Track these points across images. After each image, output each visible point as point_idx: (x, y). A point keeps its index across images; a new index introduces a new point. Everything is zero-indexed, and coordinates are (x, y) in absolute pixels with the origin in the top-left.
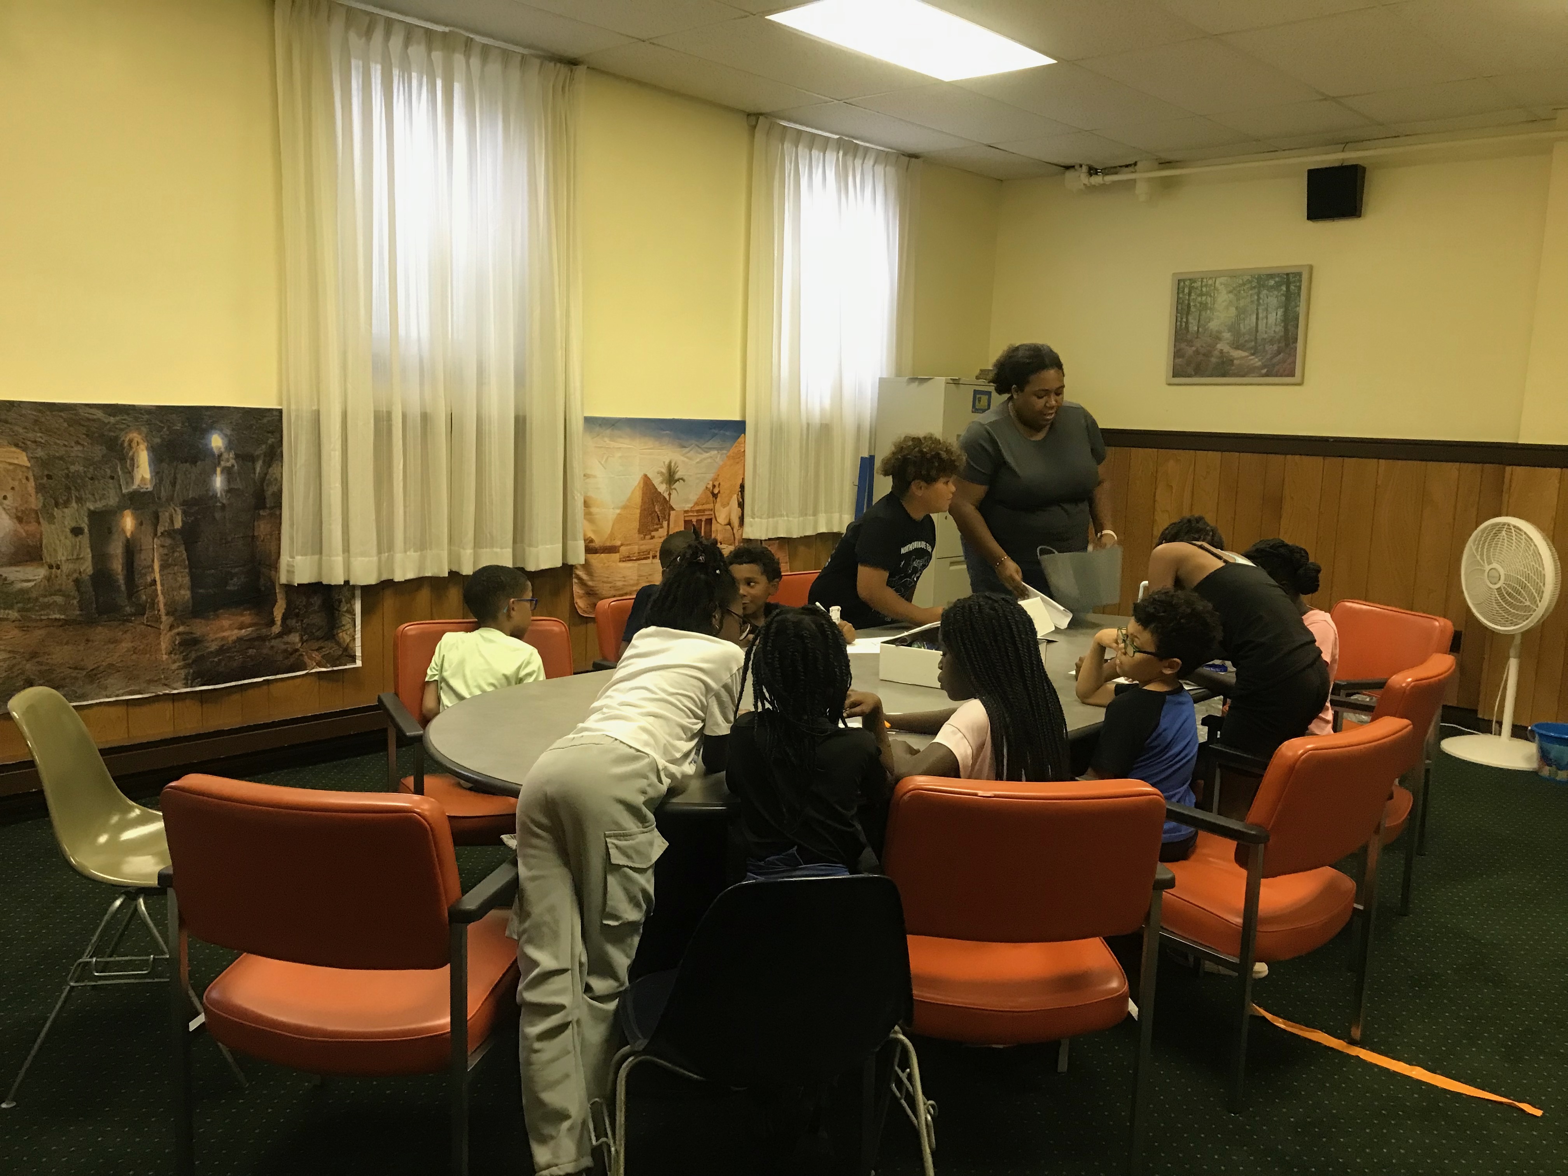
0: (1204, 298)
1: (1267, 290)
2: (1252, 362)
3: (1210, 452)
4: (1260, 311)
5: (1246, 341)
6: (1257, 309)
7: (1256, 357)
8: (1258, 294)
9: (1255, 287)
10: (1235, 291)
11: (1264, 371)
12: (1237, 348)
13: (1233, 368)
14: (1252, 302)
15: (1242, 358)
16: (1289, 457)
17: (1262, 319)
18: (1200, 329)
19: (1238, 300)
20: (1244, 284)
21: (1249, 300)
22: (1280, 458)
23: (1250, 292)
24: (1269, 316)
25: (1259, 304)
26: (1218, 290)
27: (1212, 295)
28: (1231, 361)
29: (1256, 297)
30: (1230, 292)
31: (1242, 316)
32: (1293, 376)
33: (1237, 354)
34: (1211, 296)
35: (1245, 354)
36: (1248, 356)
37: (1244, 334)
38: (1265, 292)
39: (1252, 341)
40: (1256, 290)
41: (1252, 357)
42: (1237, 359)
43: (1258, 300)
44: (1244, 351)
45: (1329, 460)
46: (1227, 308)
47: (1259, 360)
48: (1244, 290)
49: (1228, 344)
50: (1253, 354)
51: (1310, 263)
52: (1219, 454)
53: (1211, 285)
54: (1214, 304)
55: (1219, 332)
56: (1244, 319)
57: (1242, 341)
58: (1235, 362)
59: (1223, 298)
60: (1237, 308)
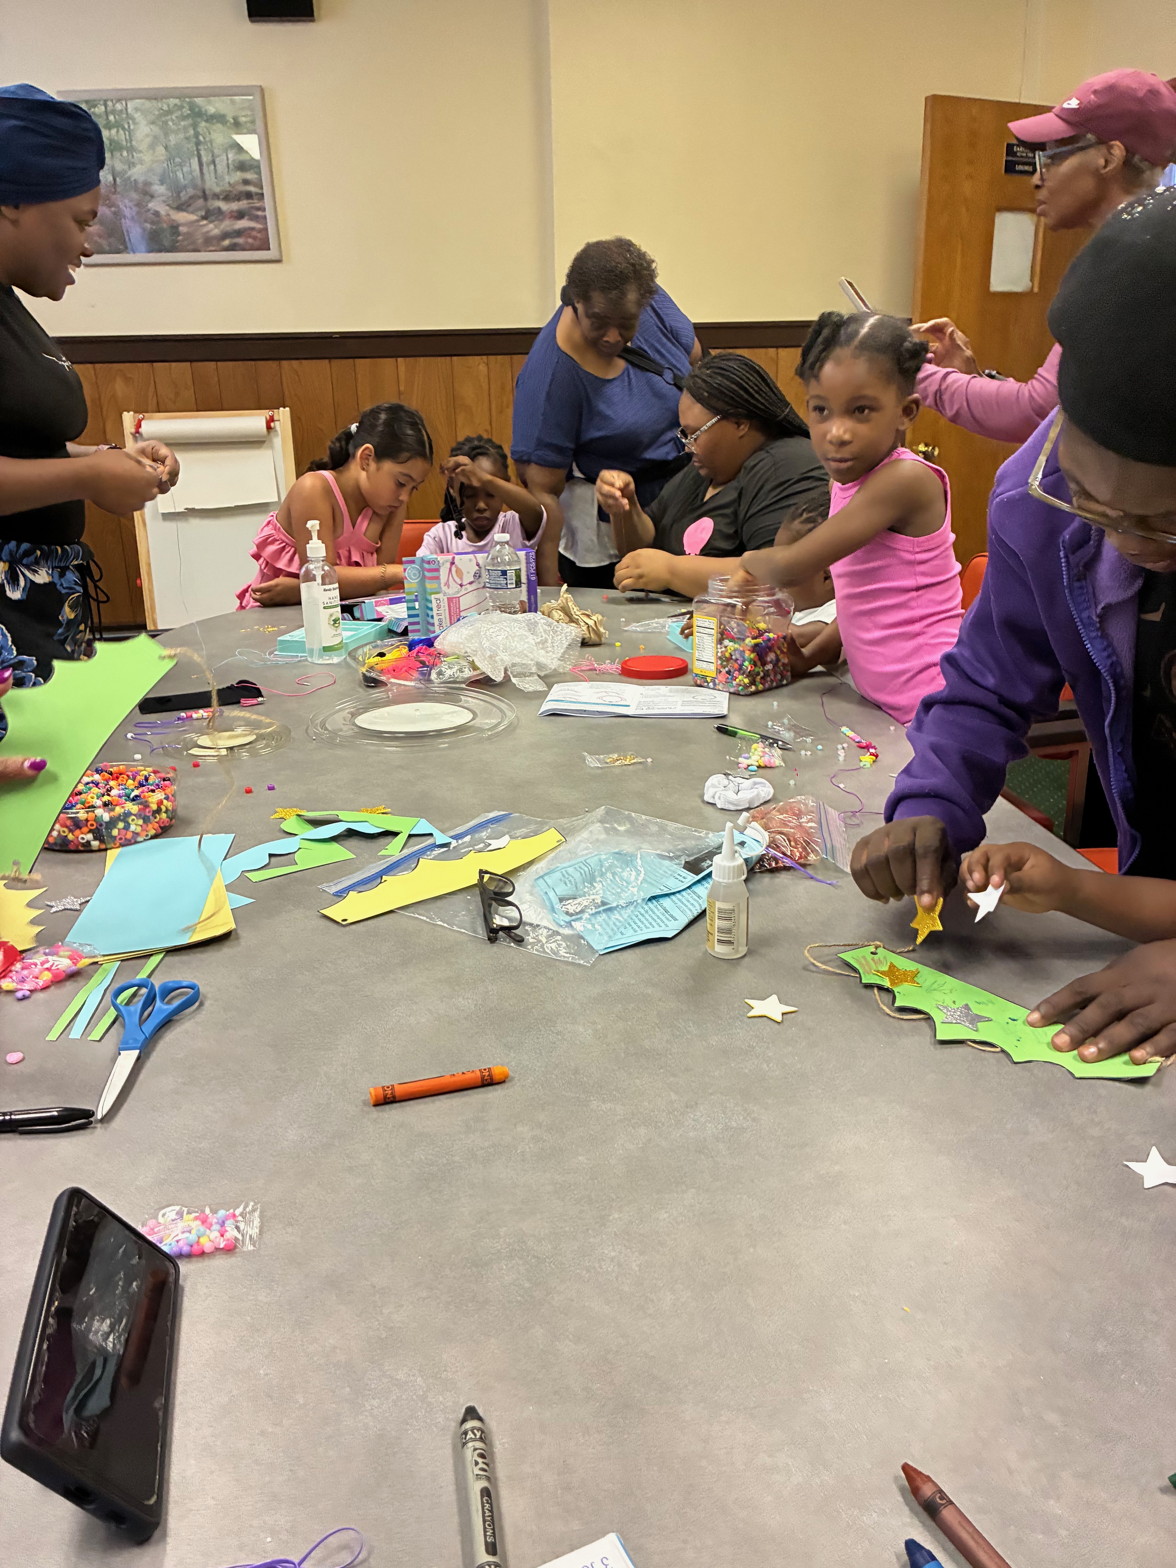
0: (114, 131)
1: (207, 121)
2: (205, 229)
3: (173, 364)
4: (202, 153)
5: (191, 198)
6: (198, 150)
7: (211, 222)
8: (195, 126)
9: (188, 116)
10: (161, 120)
11: (227, 242)
12: (180, 208)
13: (180, 238)
14: (187, 138)
15: (191, 224)
16: (285, 363)
17: (208, 165)
18: (118, 179)
19: (166, 135)
20: (169, 112)
21: (181, 136)
22: (273, 365)
23: (182, 123)
24: (217, 160)
25: (198, 143)
26: (133, 119)
27: (126, 126)
28: (174, 228)
29: (192, 132)
30: (153, 123)
31: (178, 160)
32: (269, 249)
33: (182, 217)
34: (124, 129)
35: (193, 217)
36: (198, 221)
37: (185, 187)
38: (203, 124)
39: (199, 198)
40: (190, 121)
41: (205, 222)
42: (184, 225)
43: (197, 135)
44: (192, 213)
45: (336, 363)
46: (152, 147)
47: (216, 227)
48: (173, 121)
49: (164, 202)
50: (204, 218)
51: (259, 84)
52: (188, 364)
53: (121, 111)
54: (131, 141)
55: (147, 184)
56: (181, 165)
57: (184, 196)
58: (181, 229)
59: (143, 131)
60: (166, 148)
